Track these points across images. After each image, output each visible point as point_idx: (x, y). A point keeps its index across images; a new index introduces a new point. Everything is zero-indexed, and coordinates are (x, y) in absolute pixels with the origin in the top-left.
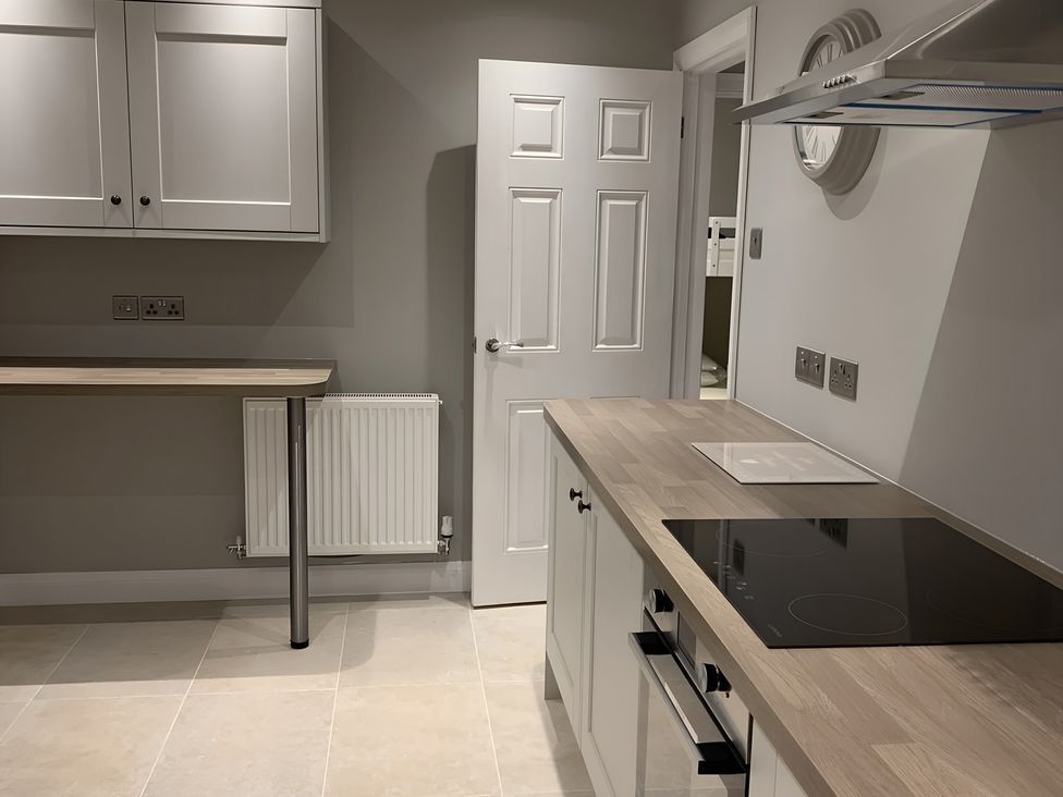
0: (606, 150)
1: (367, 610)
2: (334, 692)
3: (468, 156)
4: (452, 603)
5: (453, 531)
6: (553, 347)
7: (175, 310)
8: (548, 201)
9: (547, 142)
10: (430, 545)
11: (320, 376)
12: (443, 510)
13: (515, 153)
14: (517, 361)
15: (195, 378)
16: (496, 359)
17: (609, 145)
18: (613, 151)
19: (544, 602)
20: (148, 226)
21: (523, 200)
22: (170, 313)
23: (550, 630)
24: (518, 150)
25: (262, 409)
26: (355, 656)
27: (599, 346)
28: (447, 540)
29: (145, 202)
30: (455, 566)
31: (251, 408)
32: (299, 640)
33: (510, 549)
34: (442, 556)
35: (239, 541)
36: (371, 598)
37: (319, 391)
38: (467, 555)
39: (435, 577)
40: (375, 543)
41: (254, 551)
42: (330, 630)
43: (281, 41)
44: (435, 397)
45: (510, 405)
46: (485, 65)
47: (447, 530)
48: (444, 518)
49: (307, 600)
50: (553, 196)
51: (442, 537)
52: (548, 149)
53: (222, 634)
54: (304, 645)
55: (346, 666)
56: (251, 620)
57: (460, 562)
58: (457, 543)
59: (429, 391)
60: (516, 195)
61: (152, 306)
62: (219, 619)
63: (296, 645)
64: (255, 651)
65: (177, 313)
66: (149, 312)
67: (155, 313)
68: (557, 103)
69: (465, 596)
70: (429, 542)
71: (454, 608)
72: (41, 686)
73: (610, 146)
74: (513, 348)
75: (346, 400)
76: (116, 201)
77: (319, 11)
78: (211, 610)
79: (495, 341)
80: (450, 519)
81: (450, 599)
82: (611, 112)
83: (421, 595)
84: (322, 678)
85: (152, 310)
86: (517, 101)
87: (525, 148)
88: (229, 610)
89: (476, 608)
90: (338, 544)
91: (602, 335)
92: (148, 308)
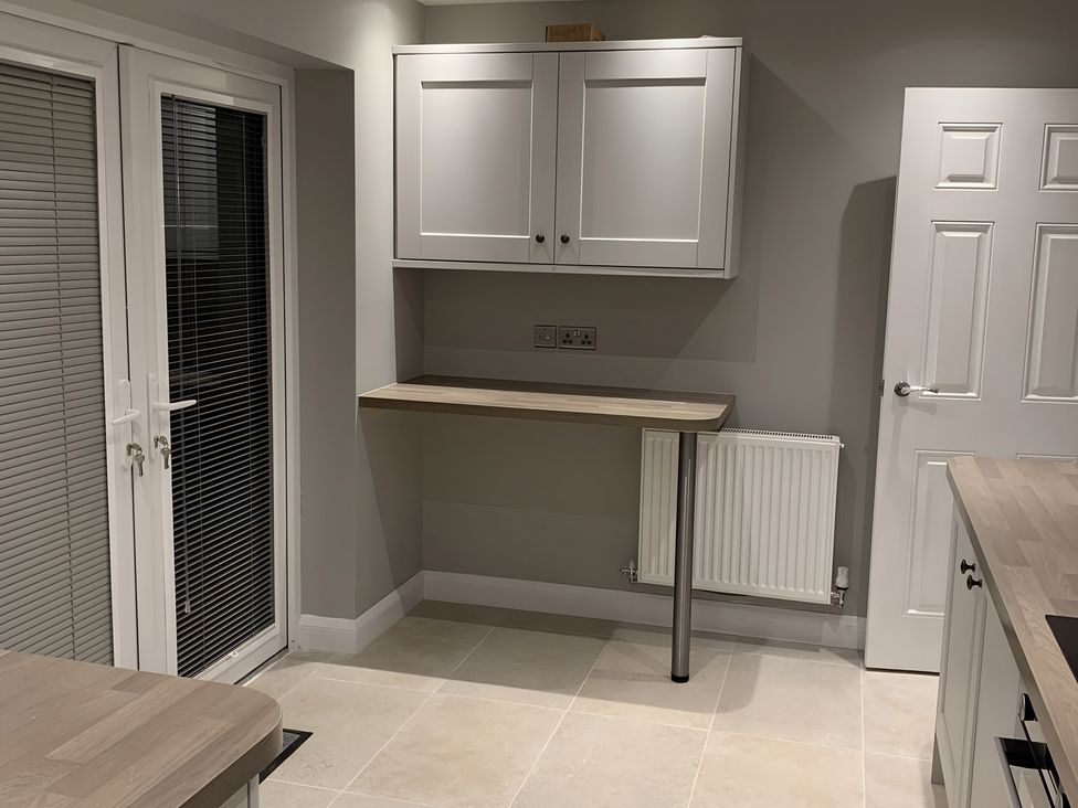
0: (1050, 178)
1: (750, 654)
2: (706, 733)
3: (888, 188)
4: (843, 660)
5: (849, 583)
6: (974, 394)
7: (588, 341)
8: (977, 235)
9: (978, 172)
10: (823, 595)
11: (713, 412)
12: (838, 561)
13: (940, 185)
14: (930, 408)
15: (596, 406)
16: (907, 404)
17: (1054, 172)
18: (1058, 180)
19: (937, 674)
20: (567, 262)
21: (947, 234)
22: (584, 343)
23: (940, 710)
24: (945, 181)
25: (660, 440)
26: (733, 700)
27: (1029, 396)
28: (842, 592)
29: (565, 240)
30: (849, 621)
31: (650, 438)
32: (680, 674)
33: (910, 611)
34: (834, 609)
35: (632, 566)
36: (759, 641)
37: (715, 426)
38: (862, 612)
39: (826, 628)
40: (763, 586)
41: (646, 576)
42: (712, 668)
43: (700, 82)
44: (836, 439)
45: (919, 455)
46: (911, 94)
47: (842, 582)
48: (840, 569)
49: (689, 633)
50: (983, 229)
51: (835, 588)
52: (980, 179)
53: (609, 656)
54: (684, 679)
55: (723, 709)
56: (636, 645)
57: (855, 617)
58: (851, 596)
59: (831, 433)
60: (939, 229)
61: (568, 336)
62: (609, 639)
63: (676, 679)
64: (637, 677)
65: (589, 343)
66: (565, 342)
67: (570, 342)
68: (993, 130)
69: (857, 654)
70: (821, 592)
71: (845, 666)
72: (444, 680)
73: (1055, 175)
74: (925, 393)
75: (742, 437)
76: (540, 239)
77: (739, 50)
78: (602, 629)
79: (905, 385)
80: (846, 570)
81: (842, 656)
82: (1057, 138)
83: (811, 646)
84: (697, 716)
85: (568, 340)
86: (946, 129)
87: (952, 179)
88: (618, 632)
89: (869, 669)
90: (726, 581)
91: (1035, 383)
92: (565, 338)
